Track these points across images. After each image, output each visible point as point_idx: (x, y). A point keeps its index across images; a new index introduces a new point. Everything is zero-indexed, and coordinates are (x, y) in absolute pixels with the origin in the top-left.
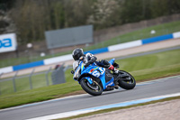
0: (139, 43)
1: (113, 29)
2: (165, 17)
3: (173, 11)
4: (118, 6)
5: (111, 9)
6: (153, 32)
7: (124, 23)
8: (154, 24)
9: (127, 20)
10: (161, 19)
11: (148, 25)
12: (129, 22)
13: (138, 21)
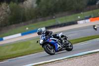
0: (20, 35)
1: (5, 28)
2: (33, 20)
3: (38, 16)
4: (7, 15)
5: (4, 17)
6: (27, 29)
7: (11, 24)
8: (28, 24)
9: (12, 23)
10: (32, 21)
11: (24, 25)
12: (14, 24)
13: (19, 23)
